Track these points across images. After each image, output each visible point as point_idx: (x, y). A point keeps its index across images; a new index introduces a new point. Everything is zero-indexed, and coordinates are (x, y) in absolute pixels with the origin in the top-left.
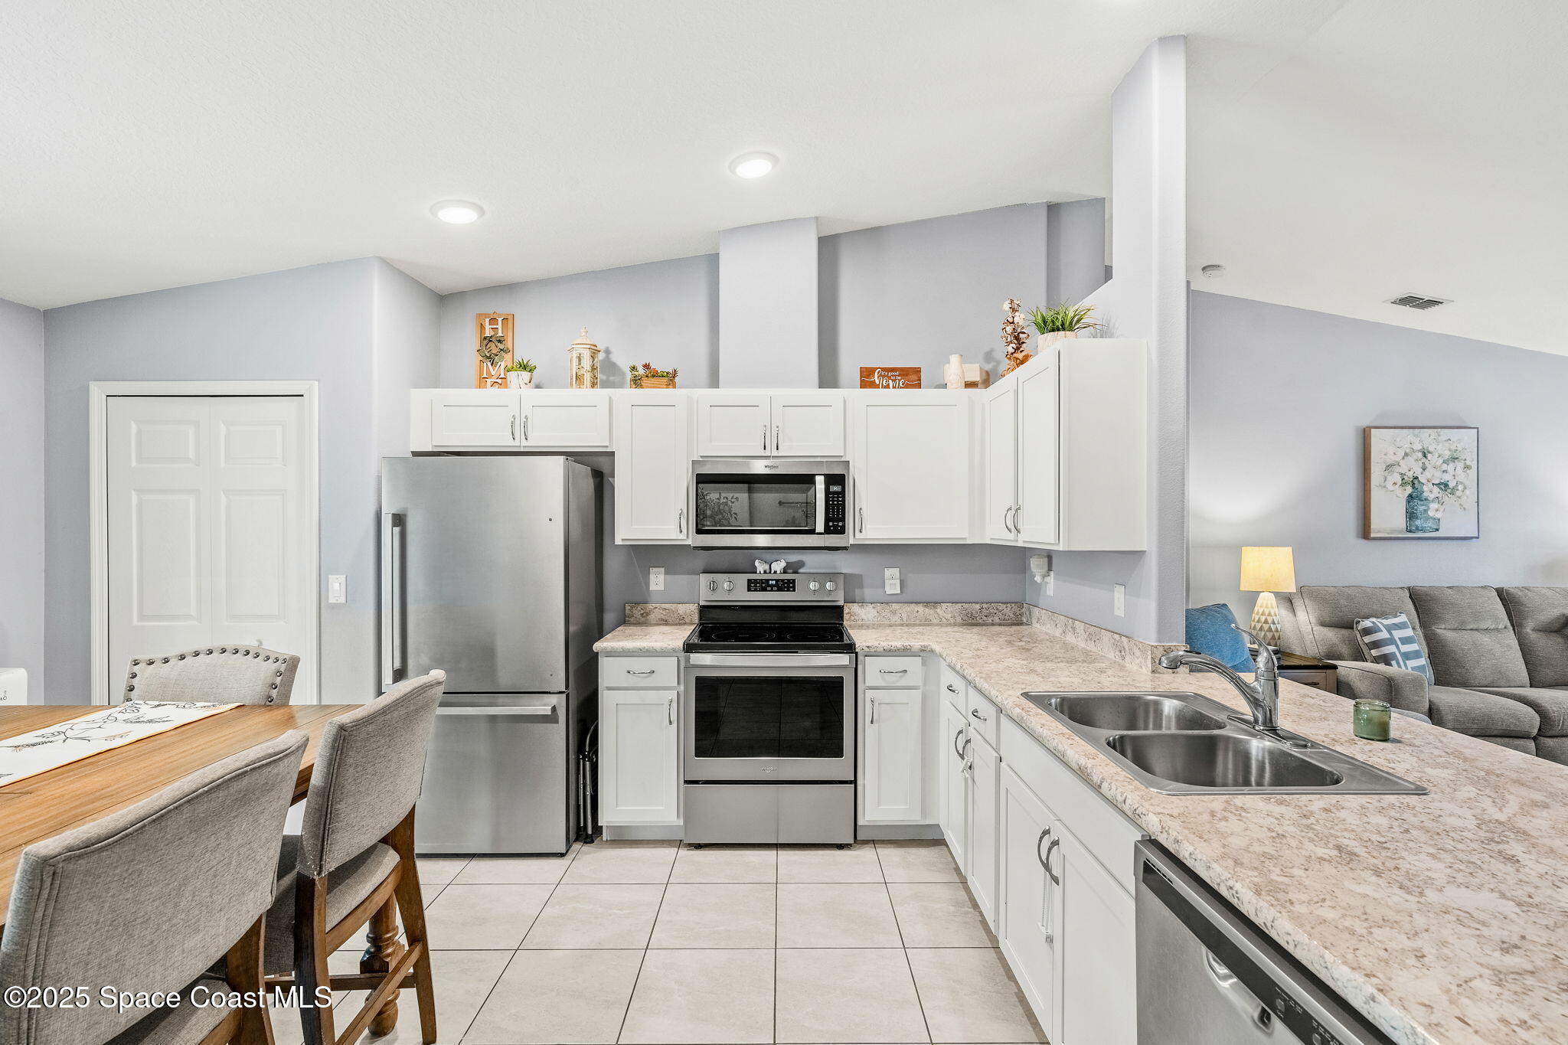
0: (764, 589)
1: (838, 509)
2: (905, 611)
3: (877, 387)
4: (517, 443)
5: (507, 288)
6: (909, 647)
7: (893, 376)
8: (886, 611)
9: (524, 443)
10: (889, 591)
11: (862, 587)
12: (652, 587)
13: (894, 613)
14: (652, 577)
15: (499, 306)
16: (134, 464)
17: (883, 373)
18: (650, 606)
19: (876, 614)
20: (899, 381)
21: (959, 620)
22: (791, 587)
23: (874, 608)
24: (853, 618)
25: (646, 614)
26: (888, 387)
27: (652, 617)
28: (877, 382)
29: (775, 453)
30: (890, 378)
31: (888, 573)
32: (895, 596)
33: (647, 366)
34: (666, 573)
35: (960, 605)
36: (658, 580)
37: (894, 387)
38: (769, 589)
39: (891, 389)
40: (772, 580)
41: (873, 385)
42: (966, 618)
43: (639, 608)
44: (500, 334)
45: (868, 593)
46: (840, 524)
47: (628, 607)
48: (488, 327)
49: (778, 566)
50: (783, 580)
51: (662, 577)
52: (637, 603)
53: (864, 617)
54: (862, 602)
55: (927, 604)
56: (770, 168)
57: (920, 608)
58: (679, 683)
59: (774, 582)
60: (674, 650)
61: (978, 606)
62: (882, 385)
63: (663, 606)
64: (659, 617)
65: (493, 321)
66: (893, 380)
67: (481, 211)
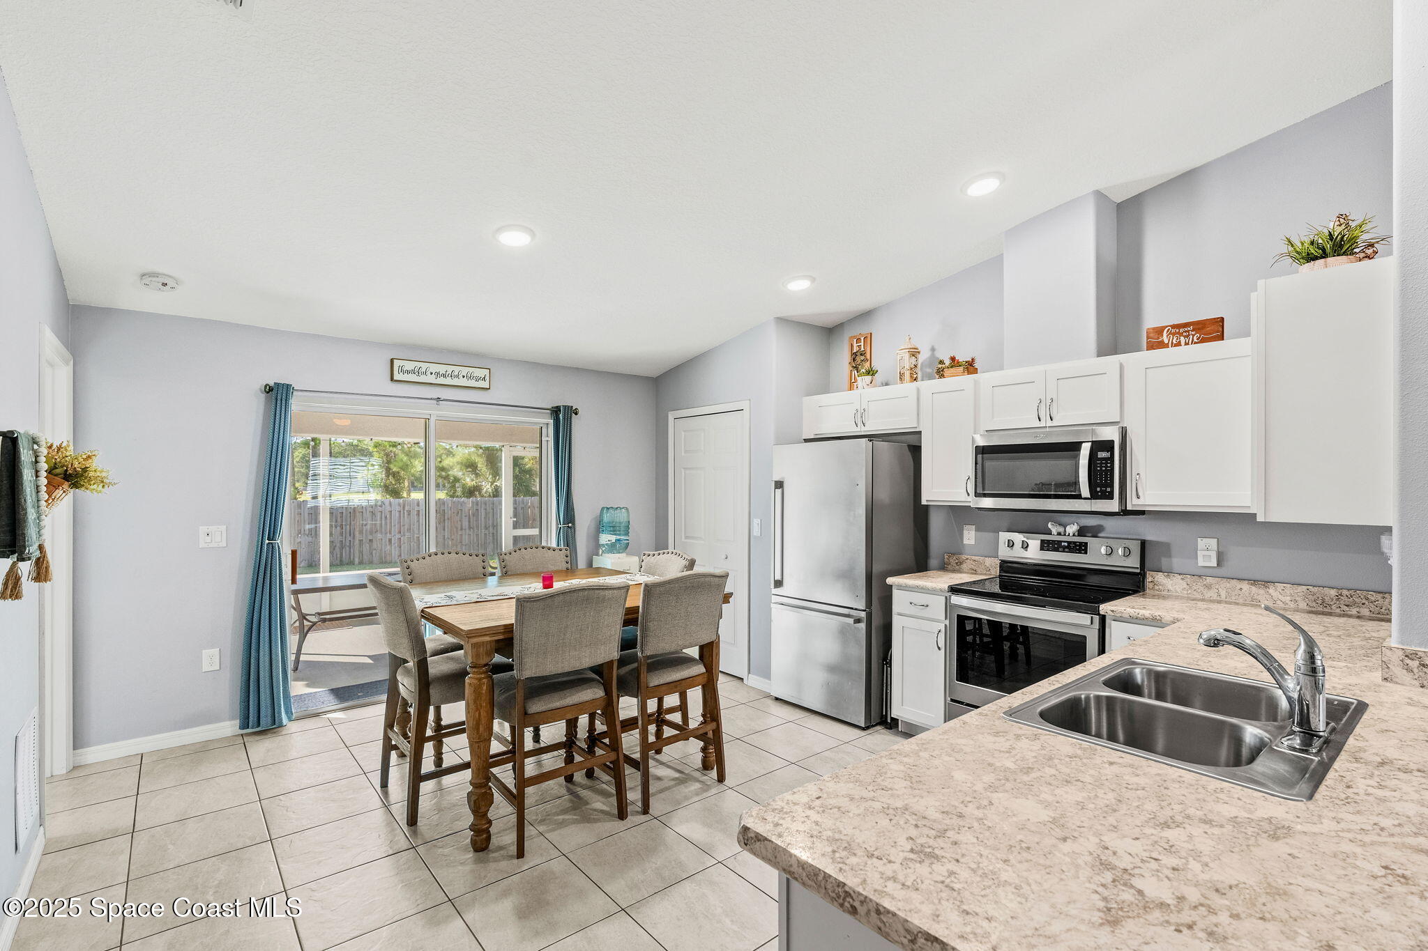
0: (1056, 550)
1: (1106, 475)
2: (1223, 588)
3: (1166, 346)
4: (858, 429)
5: (865, 315)
6: (1158, 618)
7: (1186, 332)
8: (1199, 585)
9: (863, 429)
10: (1201, 563)
11: (1170, 556)
12: (966, 541)
13: (1209, 587)
14: (965, 532)
15: (862, 330)
16: (683, 454)
17: (1173, 331)
18: (964, 557)
19: (1185, 586)
20: (1193, 336)
21: (1303, 605)
22: (1083, 550)
23: (1182, 579)
24: (1156, 587)
25: (960, 563)
26: (1179, 344)
27: (964, 566)
28: (1166, 341)
29: (1049, 423)
30: (1181, 334)
31: (1202, 543)
32: (1211, 570)
33: (953, 359)
34: (977, 530)
35: (1305, 588)
36: (970, 536)
37: (1187, 344)
38: (1061, 549)
39: (1183, 348)
40: (1065, 542)
41: (1162, 345)
42: (1314, 604)
43: (954, 558)
44: (862, 349)
45: (1177, 562)
46: (1109, 490)
47: (946, 557)
48: (855, 345)
49: (1072, 529)
50: (1075, 543)
51: (973, 533)
52: (954, 554)
53: (1170, 588)
54: (1169, 572)
55: (1254, 582)
56: (998, 184)
57: (1245, 586)
58: (946, 619)
59: (1066, 544)
60: (941, 590)
61: (1333, 592)
62: (1172, 343)
63: (974, 558)
64: (970, 567)
65: (858, 340)
66: (1185, 337)
67: (813, 280)
